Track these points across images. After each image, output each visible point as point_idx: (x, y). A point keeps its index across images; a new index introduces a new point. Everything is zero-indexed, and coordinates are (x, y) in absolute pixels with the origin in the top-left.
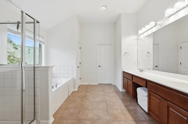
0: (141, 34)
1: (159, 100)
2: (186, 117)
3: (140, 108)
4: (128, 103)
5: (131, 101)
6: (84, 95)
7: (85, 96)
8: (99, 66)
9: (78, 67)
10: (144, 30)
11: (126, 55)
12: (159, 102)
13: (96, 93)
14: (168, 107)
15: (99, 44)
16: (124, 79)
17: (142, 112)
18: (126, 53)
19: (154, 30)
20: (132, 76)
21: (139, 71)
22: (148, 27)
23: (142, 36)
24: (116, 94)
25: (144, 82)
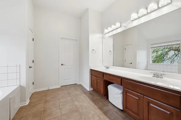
0: (106, 34)
1: (138, 97)
2: (169, 111)
3: (112, 106)
4: (101, 103)
5: (102, 101)
6: (42, 109)
7: (44, 111)
8: (62, 65)
9: (30, 67)
10: (110, 29)
11: (93, 52)
12: (138, 98)
13: (61, 100)
14: (149, 103)
15: (61, 38)
16: (91, 77)
17: (116, 110)
18: (93, 50)
19: (119, 30)
20: (103, 74)
21: (105, 68)
22: (114, 27)
23: (107, 35)
24: (84, 95)
25: (120, 80)
